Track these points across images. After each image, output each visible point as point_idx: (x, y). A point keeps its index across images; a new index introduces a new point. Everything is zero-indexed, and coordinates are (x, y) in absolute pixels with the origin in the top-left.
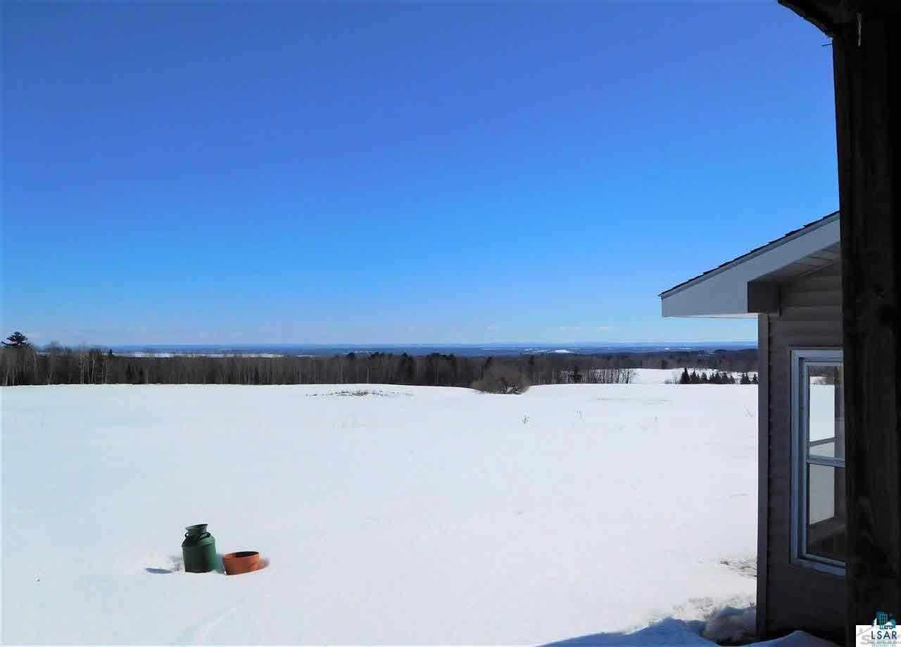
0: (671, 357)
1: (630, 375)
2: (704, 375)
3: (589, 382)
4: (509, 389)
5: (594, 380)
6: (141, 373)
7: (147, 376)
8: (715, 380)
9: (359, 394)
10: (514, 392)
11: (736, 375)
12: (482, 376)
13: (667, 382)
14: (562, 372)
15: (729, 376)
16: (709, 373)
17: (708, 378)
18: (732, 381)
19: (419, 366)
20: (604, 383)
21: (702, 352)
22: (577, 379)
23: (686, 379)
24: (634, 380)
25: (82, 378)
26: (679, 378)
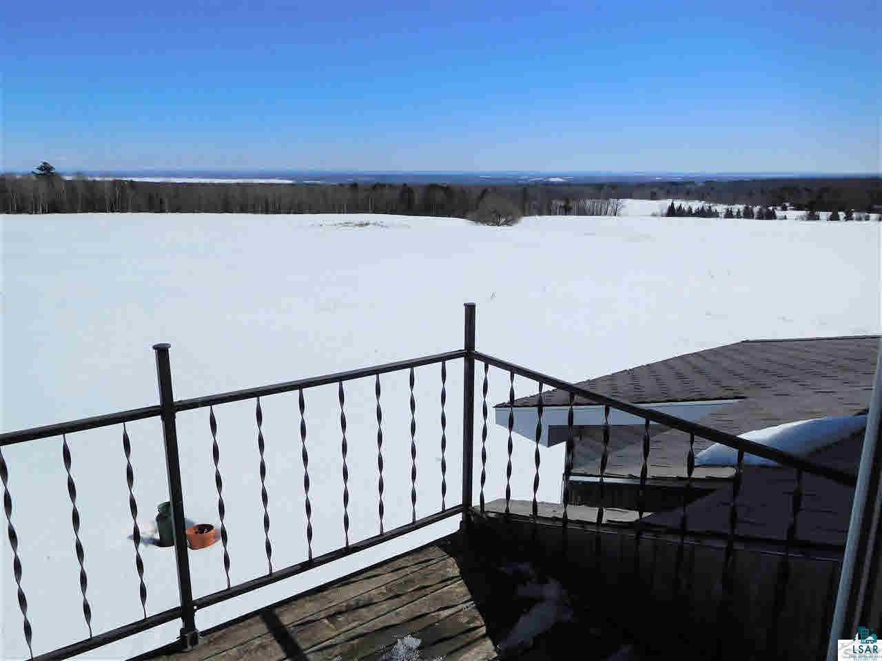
0: (661, 188)
1: (619, 207)
2: (690, 209)
3: (579, 213)
4: (503, 220)
5: (582, 212)
6: (161, 202)
7: (166, 205)
8: (701, 213)
9: (361, 225)
10: (507, 223)
11: (721, 208)
12: (477, 208)
13: (654, 215)
14: (554, 202)
15: (713, 209)
16: (696, 205)
17: (693, 212)
18: (716, 215)
19: (417, 197)
20: (593, 215)
21: (693, 183)
22: (567, 211)
23: (672, 212)
24: (622, 212)
25: (108, 207)
26: (665, 211)
